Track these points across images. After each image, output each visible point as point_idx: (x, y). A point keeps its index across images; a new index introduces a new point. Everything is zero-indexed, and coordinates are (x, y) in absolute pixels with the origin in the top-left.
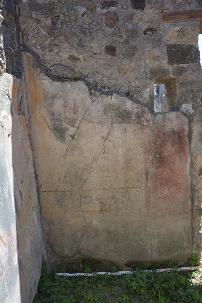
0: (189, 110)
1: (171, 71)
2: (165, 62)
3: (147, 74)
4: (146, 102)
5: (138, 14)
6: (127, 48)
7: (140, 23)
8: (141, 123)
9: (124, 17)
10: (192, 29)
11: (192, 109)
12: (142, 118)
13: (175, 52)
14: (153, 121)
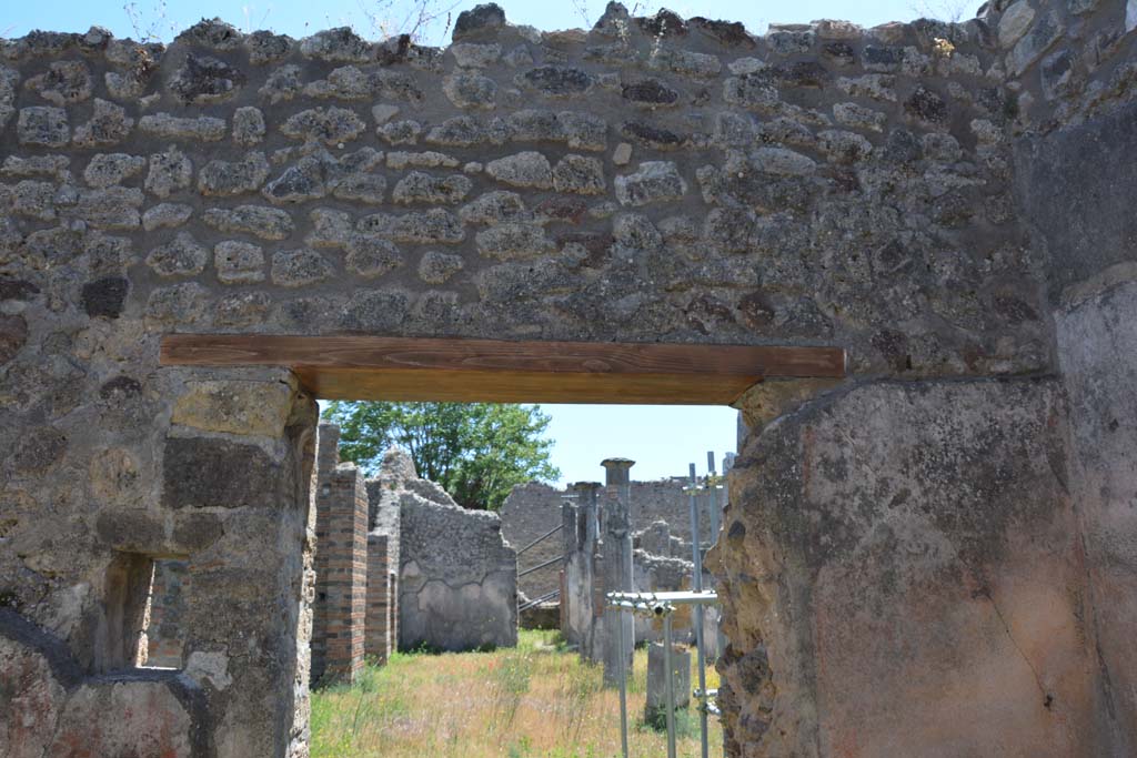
0: (210, 678)
1: (169, 529)
2: (151, 496)
3: (86, 531)
4: (63, 633)
5: (97, 328)
6: (33, 439)
7: (100, 359)
8: (13, 714)
9: (46, 335)
10: (261, 392)
11: (227, 675)
12: (18, 697)
13: (190, 464)
14: (60, 712)
